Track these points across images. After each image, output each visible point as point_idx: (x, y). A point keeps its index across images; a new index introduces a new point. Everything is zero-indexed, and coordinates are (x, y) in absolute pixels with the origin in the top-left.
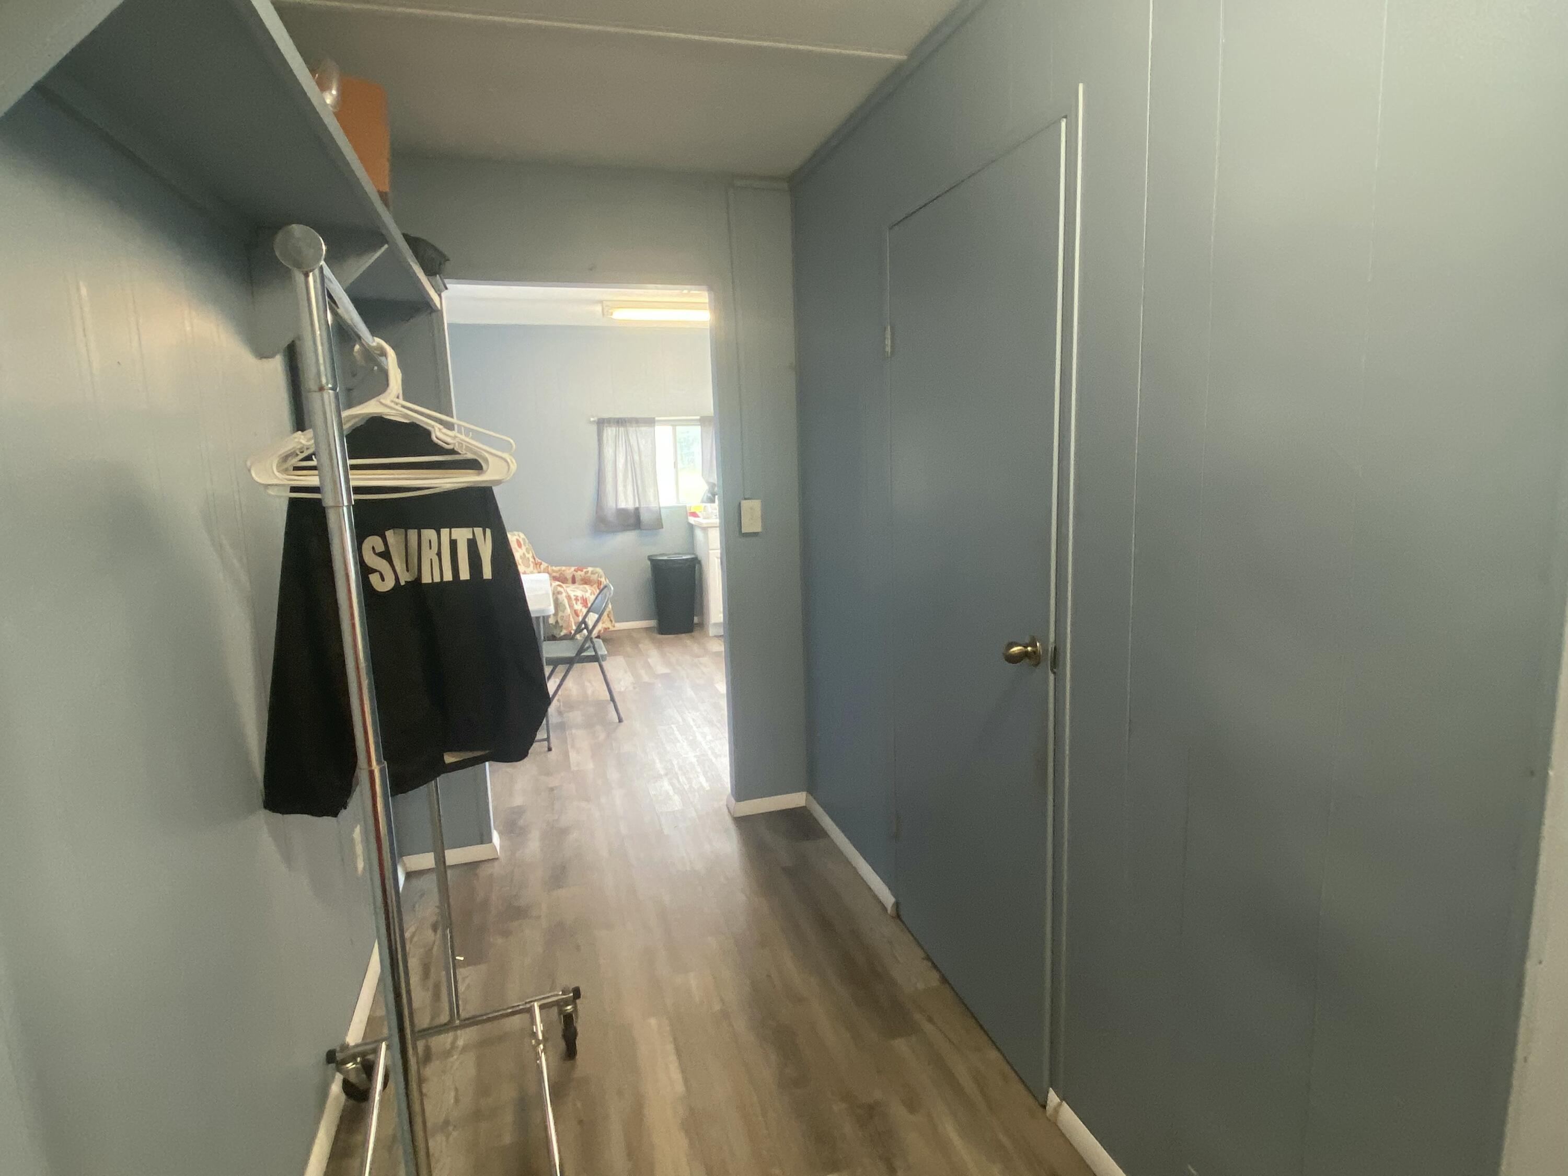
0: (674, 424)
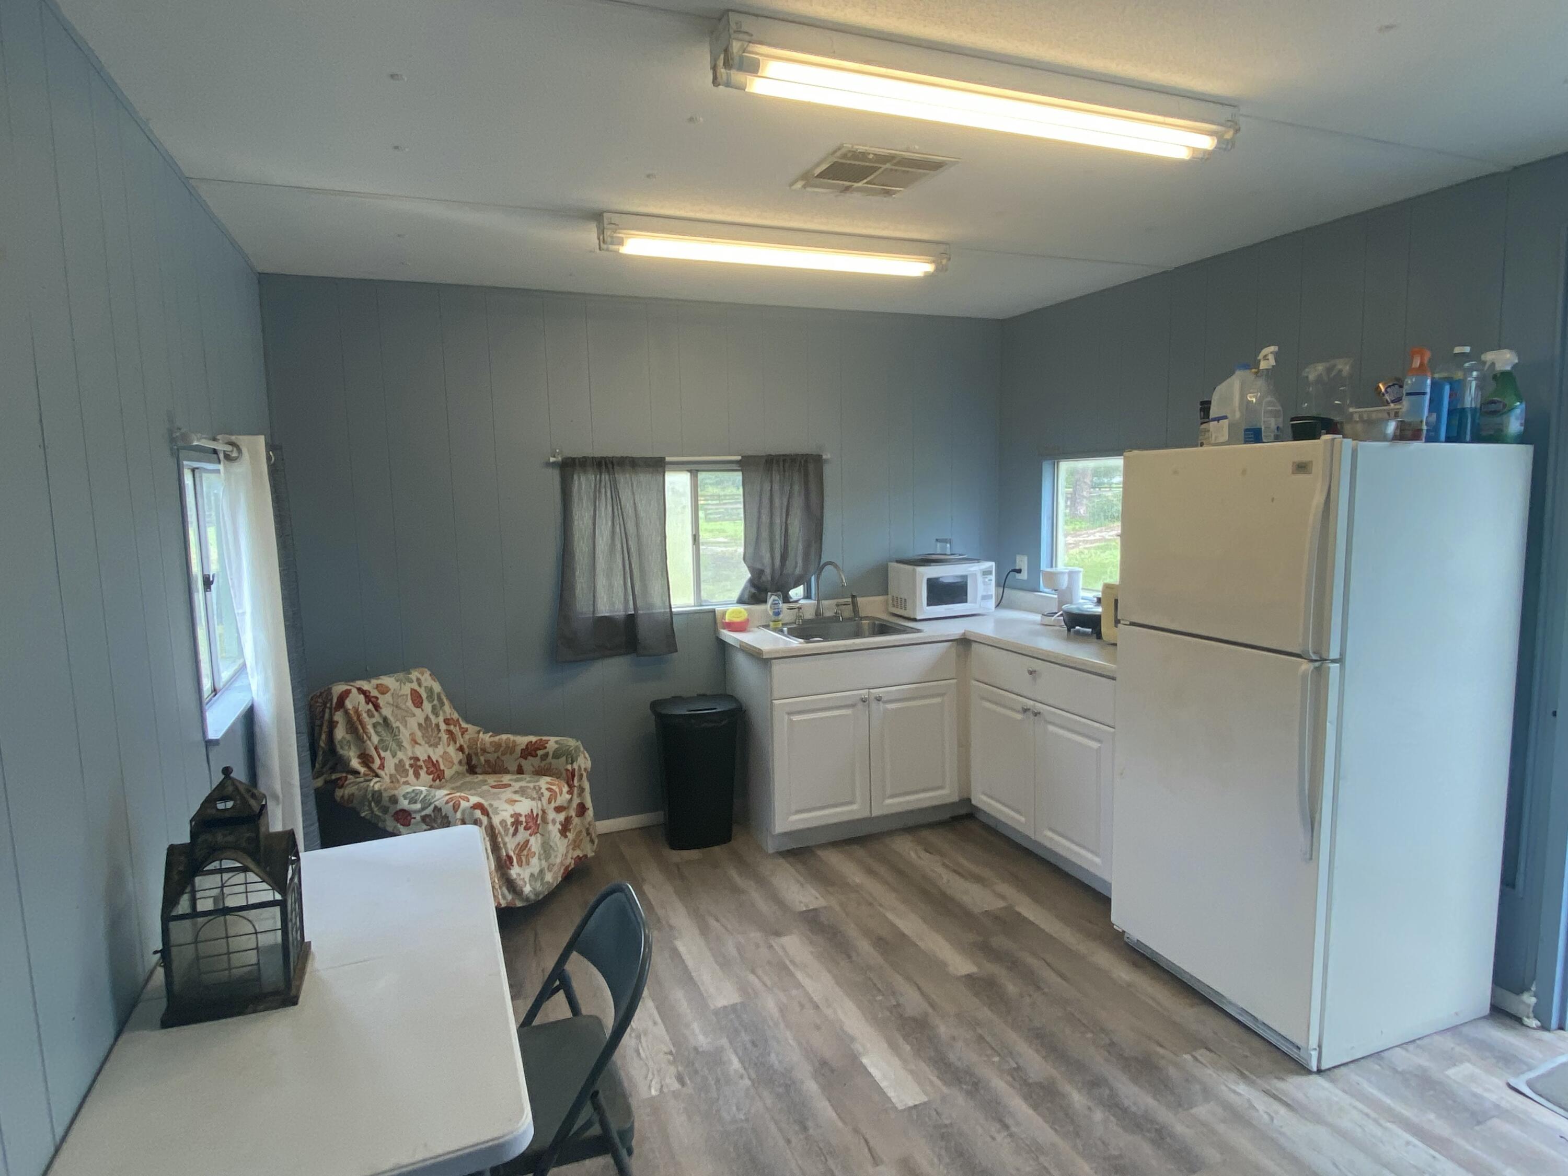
0: (694, 469)
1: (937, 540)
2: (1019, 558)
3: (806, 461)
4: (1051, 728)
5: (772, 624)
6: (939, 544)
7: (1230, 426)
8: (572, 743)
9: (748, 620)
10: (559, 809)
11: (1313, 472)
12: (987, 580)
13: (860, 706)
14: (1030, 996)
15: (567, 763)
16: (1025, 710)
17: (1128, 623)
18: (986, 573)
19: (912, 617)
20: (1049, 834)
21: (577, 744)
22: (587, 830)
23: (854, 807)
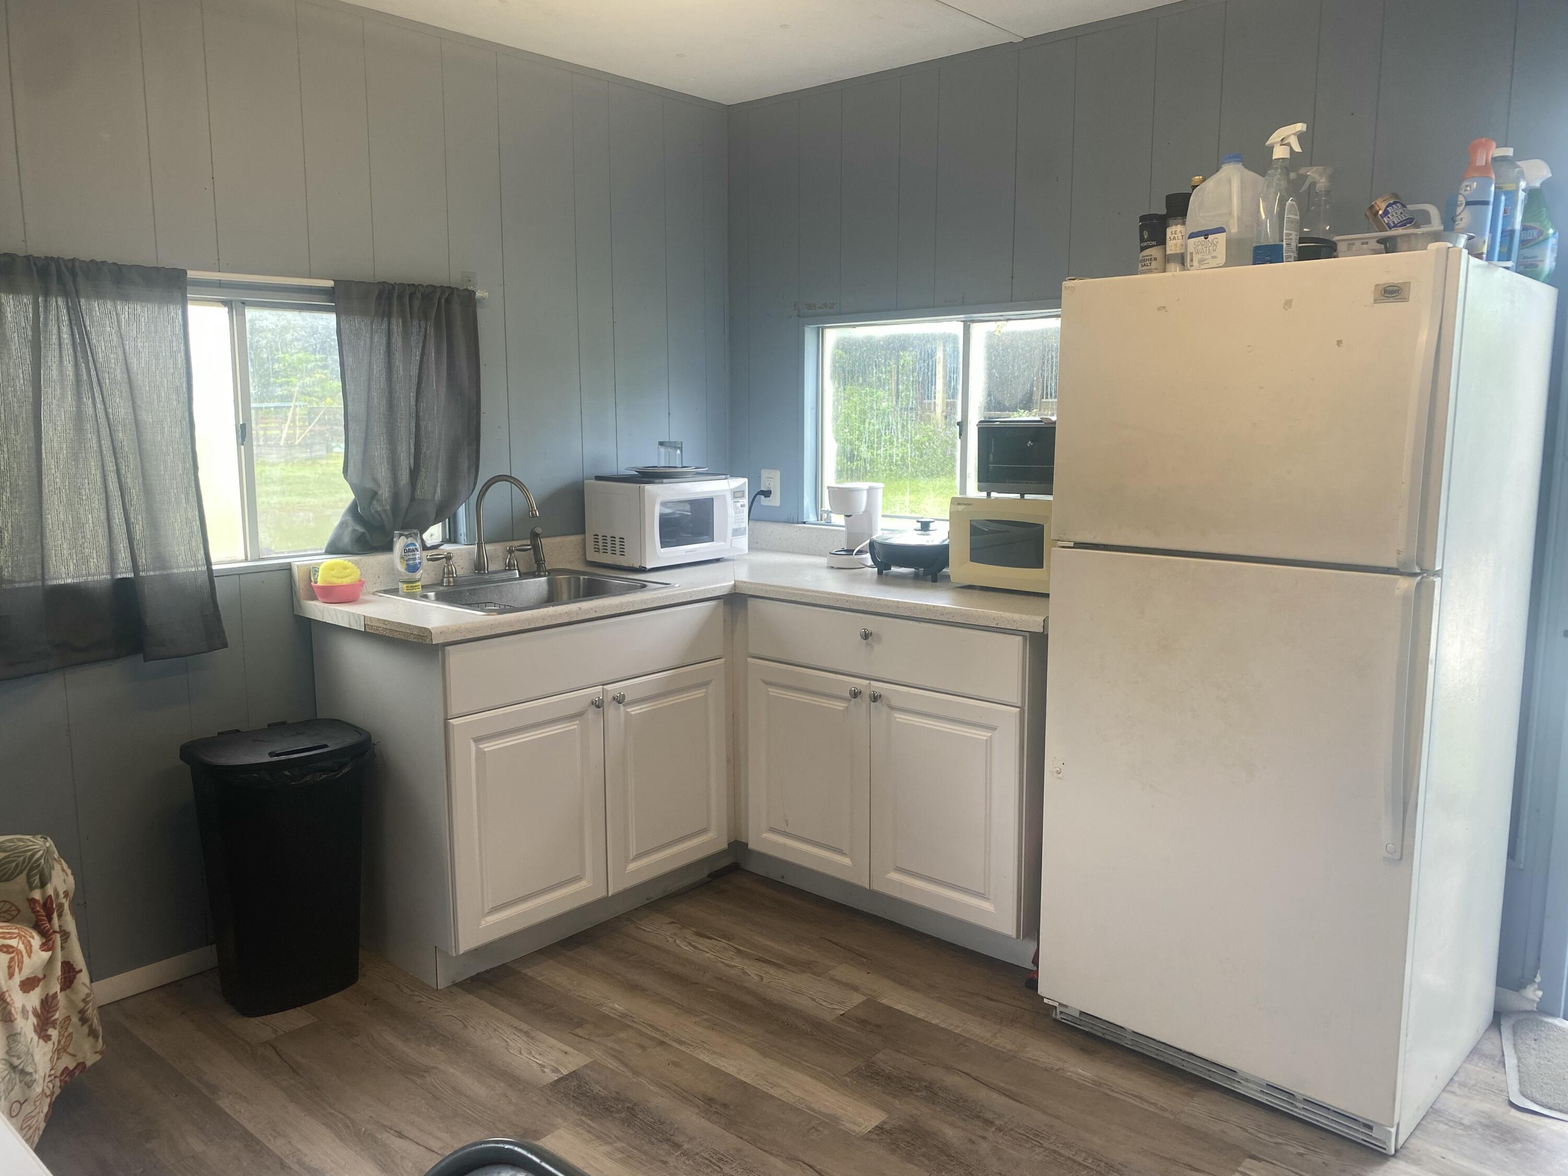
1: (661, 444)
2: (765, 473)
3: (448, 301)
4: (900, 717)
5: (403, 587)
6: (662, 449)
7: (1228, 242)
8: (40, 845)
9: (361, 583)
10: (28, 985)
11: (1411, 298)
12: (739, 505)
13: (591, 713)
14: (984, 1138)
15: (32, 888)
16: (856, 694)
17: (1072, 544)
18: (737, 494)
19: (637, 566)
20: (894, 876)
21: (48, 844)
22: (82, 1012)
23: (583, 884)
